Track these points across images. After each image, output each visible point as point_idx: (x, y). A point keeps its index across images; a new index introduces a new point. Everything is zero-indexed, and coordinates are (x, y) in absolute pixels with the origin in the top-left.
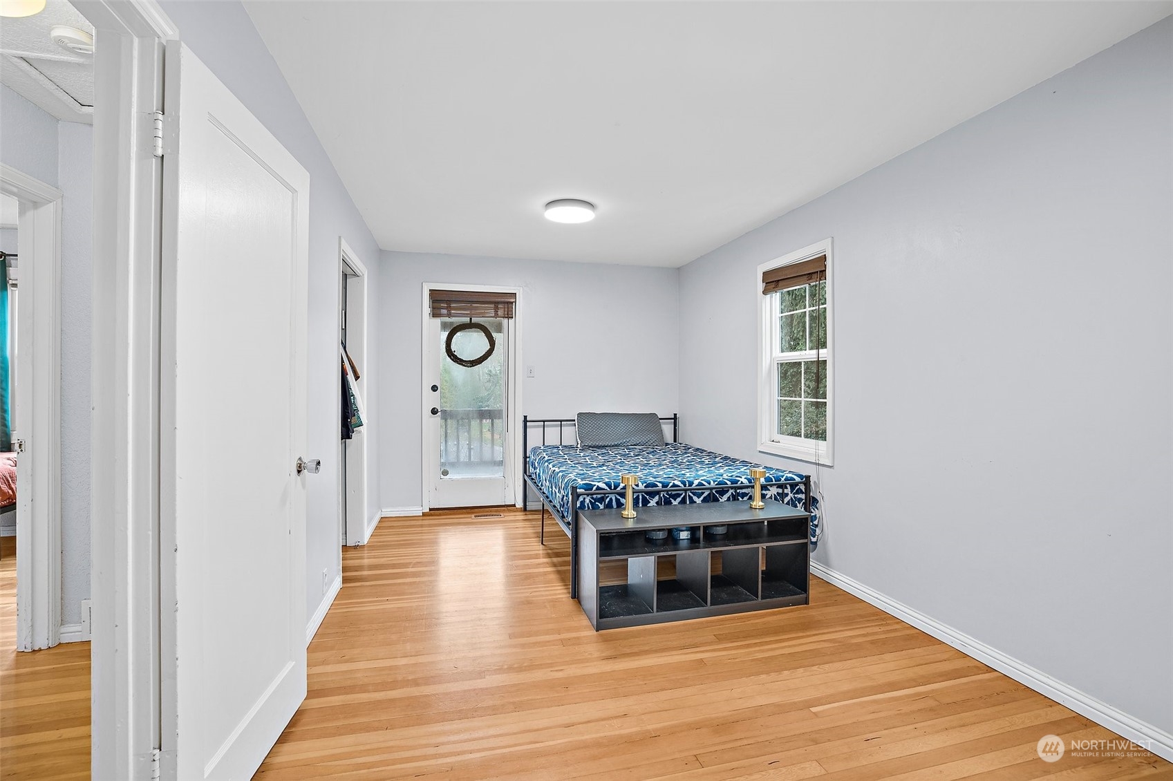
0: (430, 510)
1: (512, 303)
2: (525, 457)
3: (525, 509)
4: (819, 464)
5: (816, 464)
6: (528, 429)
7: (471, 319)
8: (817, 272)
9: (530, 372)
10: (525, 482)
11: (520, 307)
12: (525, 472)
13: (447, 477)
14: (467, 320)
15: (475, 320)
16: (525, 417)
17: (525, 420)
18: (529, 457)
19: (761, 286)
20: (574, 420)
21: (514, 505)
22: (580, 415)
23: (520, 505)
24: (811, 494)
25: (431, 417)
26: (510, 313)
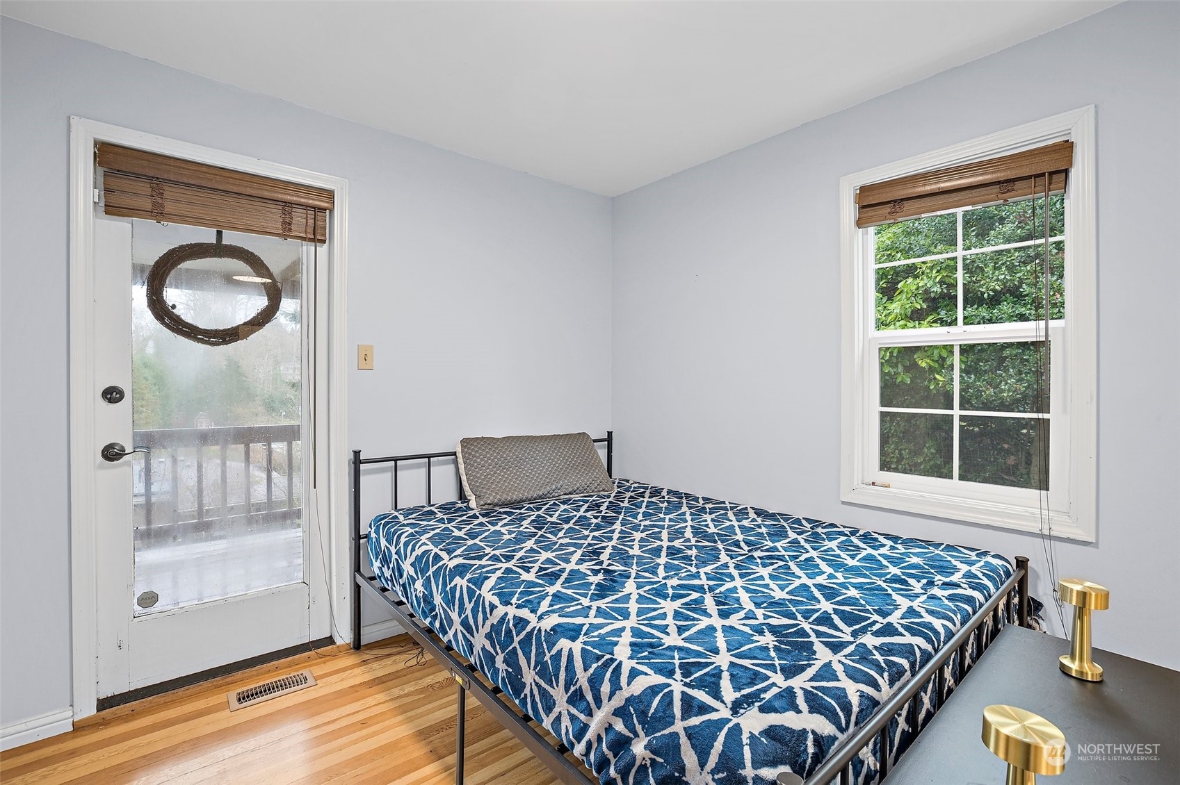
0: (103, 704)
1: (324, 210)
2: (357, 537)
3: (357, 645)
4: (1050, 537)
5: (1042, 536)
6: (363, 479)
7: (219, 234)
8: (1043, 175)
9: (365, 359)
10: (357, 588)
11: (342, 221)
12: (357, 569)
13: (157, 607)
14: (206, 236)
15: (230, 238)
16: (357, 453)
17: (357, 460)
18: (367, 536)
19: (849, 210)
20: (454, 454)
21: (330, 640)
22: (466, 442)
23: (344, 636)
24: (1029, 594)
25: (101, 467)
26: (318, 231)
